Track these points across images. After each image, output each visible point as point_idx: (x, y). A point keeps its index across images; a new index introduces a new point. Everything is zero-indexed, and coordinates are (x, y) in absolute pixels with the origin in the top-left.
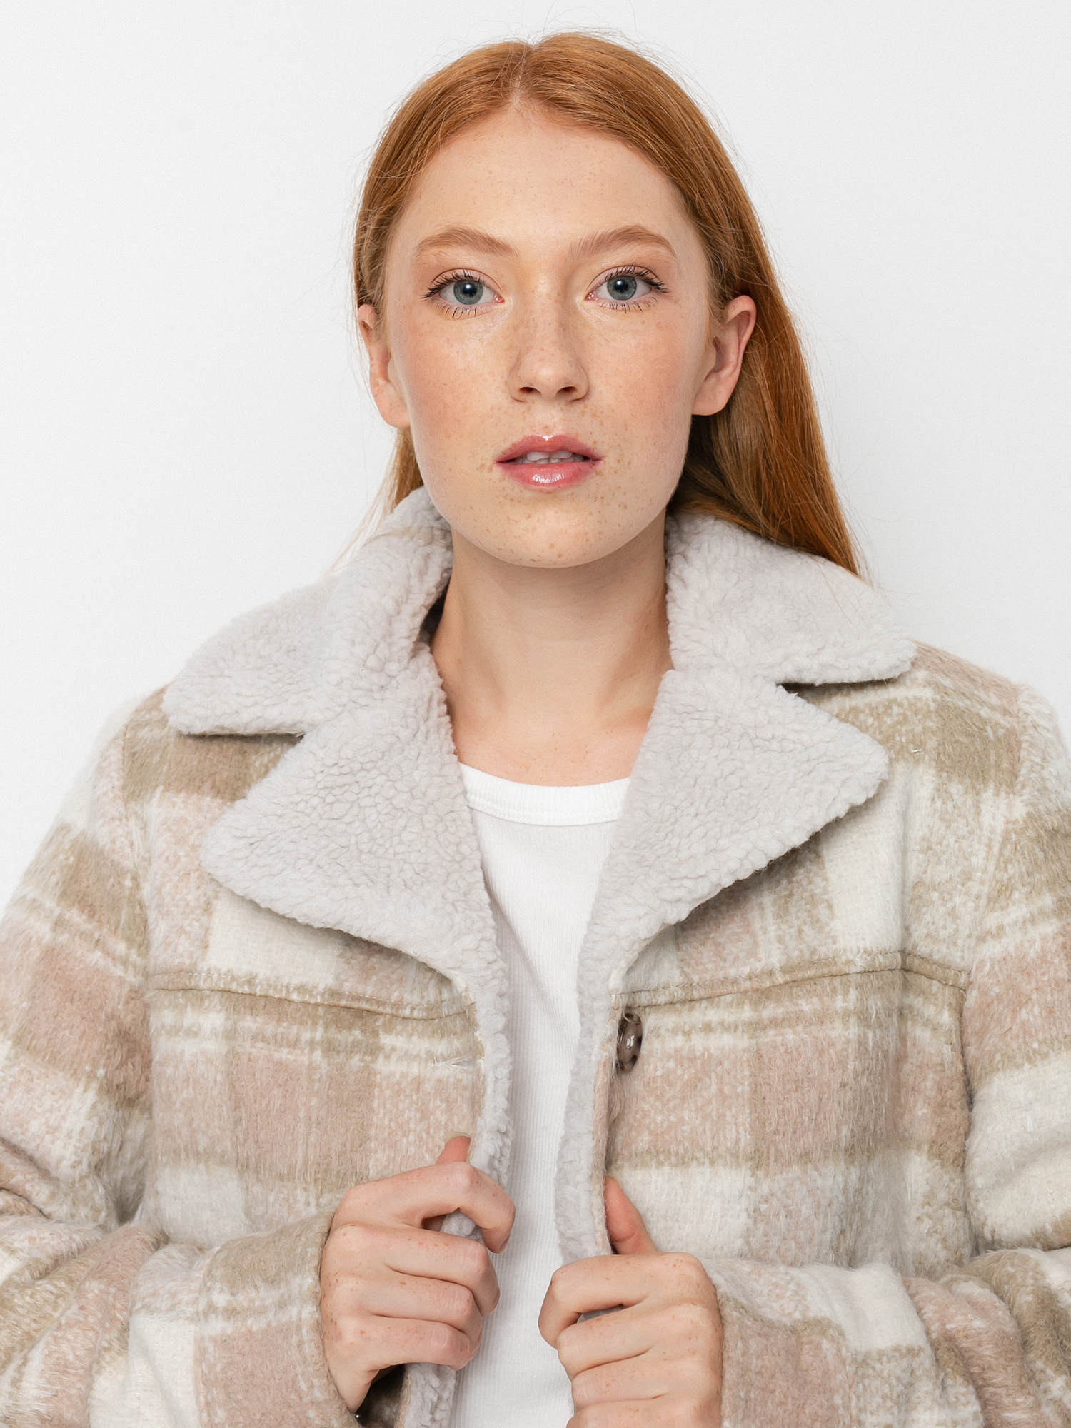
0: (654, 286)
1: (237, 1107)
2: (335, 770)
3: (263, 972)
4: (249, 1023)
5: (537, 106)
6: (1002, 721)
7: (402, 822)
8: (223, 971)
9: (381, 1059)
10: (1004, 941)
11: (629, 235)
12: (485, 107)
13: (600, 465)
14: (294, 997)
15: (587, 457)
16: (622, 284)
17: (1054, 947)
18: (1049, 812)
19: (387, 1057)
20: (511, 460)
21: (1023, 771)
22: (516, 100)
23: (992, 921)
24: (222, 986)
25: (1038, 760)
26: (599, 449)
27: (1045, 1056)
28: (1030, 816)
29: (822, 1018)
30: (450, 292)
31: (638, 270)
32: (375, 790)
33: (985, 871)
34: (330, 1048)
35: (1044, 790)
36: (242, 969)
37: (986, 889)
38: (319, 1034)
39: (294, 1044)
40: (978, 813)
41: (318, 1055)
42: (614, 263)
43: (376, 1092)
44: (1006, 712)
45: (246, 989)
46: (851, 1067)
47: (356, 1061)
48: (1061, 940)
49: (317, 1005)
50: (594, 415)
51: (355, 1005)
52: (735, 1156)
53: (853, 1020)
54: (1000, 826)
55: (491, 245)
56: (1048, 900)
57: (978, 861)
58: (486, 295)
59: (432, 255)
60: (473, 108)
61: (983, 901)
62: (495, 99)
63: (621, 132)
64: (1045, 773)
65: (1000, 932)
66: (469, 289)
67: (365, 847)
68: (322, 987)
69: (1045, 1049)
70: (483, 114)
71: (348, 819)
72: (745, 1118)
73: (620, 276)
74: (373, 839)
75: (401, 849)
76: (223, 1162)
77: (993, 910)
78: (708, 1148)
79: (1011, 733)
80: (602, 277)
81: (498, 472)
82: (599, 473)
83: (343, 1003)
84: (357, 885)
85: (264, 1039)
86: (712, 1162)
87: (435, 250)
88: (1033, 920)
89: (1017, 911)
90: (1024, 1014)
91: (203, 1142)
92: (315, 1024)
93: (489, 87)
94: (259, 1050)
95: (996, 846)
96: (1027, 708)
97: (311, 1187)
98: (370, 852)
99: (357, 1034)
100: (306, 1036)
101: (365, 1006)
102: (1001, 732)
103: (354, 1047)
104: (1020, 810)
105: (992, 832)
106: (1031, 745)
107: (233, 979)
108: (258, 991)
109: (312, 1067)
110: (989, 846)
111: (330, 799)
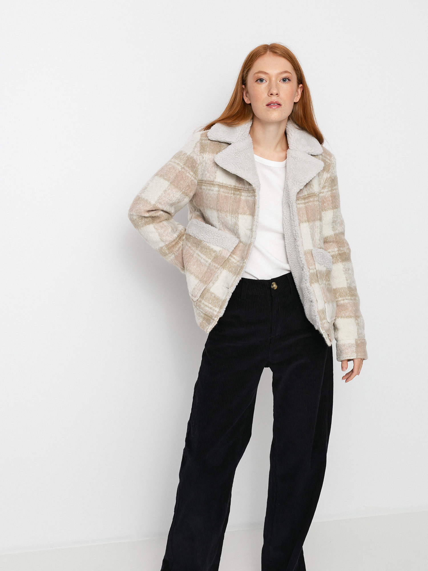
0: (289, 80)
1: (218, 202)
2: (237, 150)
3: (224, 182)
4: (222, 190)
5: (271, 53)
6: (329, 162)
7: (247, 160)
8: (218, 182)
9: (242, 196)
10: (323, 194)
11: (286, 72)
12: (264, 53)
13: (282, 106)
14: (229, 186)
15: (279, 105)
16: (284, 80)
17: (329, 195)
18: (333, 177)
19: (243, 196)
20: (268, 105)
21: (330, 170)
22: (268, 52)
23: (322, 191)
24: (218, 184)
25: (332, 169)
26: (282, 104)
27: (327, 210)
28: (330, 177)
29: (314, 201)
30: (259, 81)
31: (287, 78)
32: (243, 155)
33: (322, 184)
34: (234, 194)
35: (332, 173)
36: (221, 182)
37: (322, 186)
38: (232, 192)
39: (229, 193)
40: (323, 175)
41: (232, 195)
42: (284, 76)
43: (241, 201)
44: (330, 160)
45: (222, 185)
46: (318, 208)
47: (238, 196)
48: (331, 195)
49: (232, 188)
50: (281, 99)
51: (238, 188)
52: (305, 221)
53: (318, 201)
54: (326, 178)
55: (265, 73)
56: (330, 189)
57: (322, 182)
58: (264, 81)
59: (256, 75)
60: (262, 53)
61: (322, 188)
62: (265, 52)
63: (284, 57)
64: (333, 171)
65: (323, 193)
66: (261, 80)
67: (241, 163)
68: (233, 185)
69: (327, 209)
70: (264, 54)
71: (238, 158)
72: (306, 216)
73: (284, 78)
74: (242, 162)
75: (246, 164)
76: (214, 210)
77: (323, 189)
78: (302, 221)
79: (330, 164)
80: (282, 79)
81: (266, 107)
82: (281, 107)
83: (236, 188)
84: (240, 169)
85: (224, 192)
86: (303, 223)
87: (257, 74)
88: (328, 192)
89: (326, 190)
90: (324, 204)
91: (211, 206)
92: (232, 191)
93: (265, 50)
94: (223, 194)
95: (325, 180)
96: (332, 160)
97: (230, 214)
98: (242, 164)
99: (238, 193)
100: (230, 192)
101: (240, 188)
102: (328, 163)
103: (238, 194)
104: (329, 176)
105: (324, 178)
106: (332, 166)
107: (220, 183)
108: (224, 185)
109: (231, 197)
110: (324, 180)
111: (236, 155)
